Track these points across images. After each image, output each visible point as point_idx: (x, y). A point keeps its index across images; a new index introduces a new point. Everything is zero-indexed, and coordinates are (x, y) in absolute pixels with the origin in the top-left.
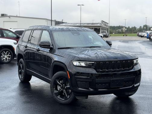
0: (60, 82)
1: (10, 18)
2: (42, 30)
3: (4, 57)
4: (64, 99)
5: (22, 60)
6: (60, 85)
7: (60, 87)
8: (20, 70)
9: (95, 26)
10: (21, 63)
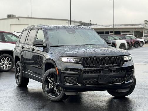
0: (51, 80)
1: (18, 19)
2: (38, 29)
3: (4, 64)
4: (55, 96)
5: (19, 62)
6: (51, 83)
7: (51, 85)
8: (17, 74)
9: (136, 28)
10: (18, 66)
